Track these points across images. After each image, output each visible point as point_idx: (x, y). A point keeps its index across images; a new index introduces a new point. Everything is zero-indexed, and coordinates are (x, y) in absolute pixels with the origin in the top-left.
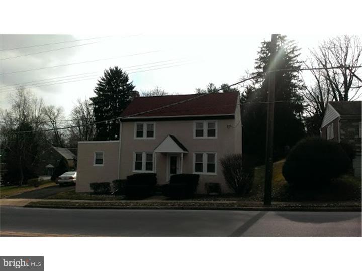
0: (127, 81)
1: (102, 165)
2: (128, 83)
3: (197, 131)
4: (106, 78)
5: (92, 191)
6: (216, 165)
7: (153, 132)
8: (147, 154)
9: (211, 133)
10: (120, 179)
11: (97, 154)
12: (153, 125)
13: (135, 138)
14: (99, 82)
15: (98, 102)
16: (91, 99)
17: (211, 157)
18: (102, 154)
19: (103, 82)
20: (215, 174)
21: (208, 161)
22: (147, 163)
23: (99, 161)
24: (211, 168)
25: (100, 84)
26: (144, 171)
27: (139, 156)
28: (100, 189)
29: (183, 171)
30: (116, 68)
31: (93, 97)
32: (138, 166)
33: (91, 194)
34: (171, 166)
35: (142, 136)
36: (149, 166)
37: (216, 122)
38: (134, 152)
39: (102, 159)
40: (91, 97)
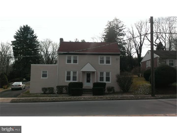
0: (33, 33)
1: (47, 78)
2: (33, 34)
3: (100, 61)
4: (21, 30)
5: (43, 92)
6: (110, 78)
7: (77, 60)
8: (73, 72)
9: (108, 62)
10: (58, 85)
11: (43, 72)
12: (77, 57)
13: (67, 63)
14: (17, 32)
15: (15, 44)
16: (12, 42)
17: (108, 74)
18: (46, 72)
19: (19, 32)
20: (110, 82)
21: (106, 76)
22: (73, 77)
23: (44, 76)
24: (108, 79)
25: (17, 34)
26: (71, 81)
27: (69, 73)
28: (47, 91)
29: (96, 81)
30: (27, 26)
31: (13, 41)
32: (68, 78)
33: (42, 94)
34: (87, 79)
35: (70, 62)
36: (75, 78)
37: (111, 57)
38: (66, 71)
39: (47, 75)
40: (12, 41)
